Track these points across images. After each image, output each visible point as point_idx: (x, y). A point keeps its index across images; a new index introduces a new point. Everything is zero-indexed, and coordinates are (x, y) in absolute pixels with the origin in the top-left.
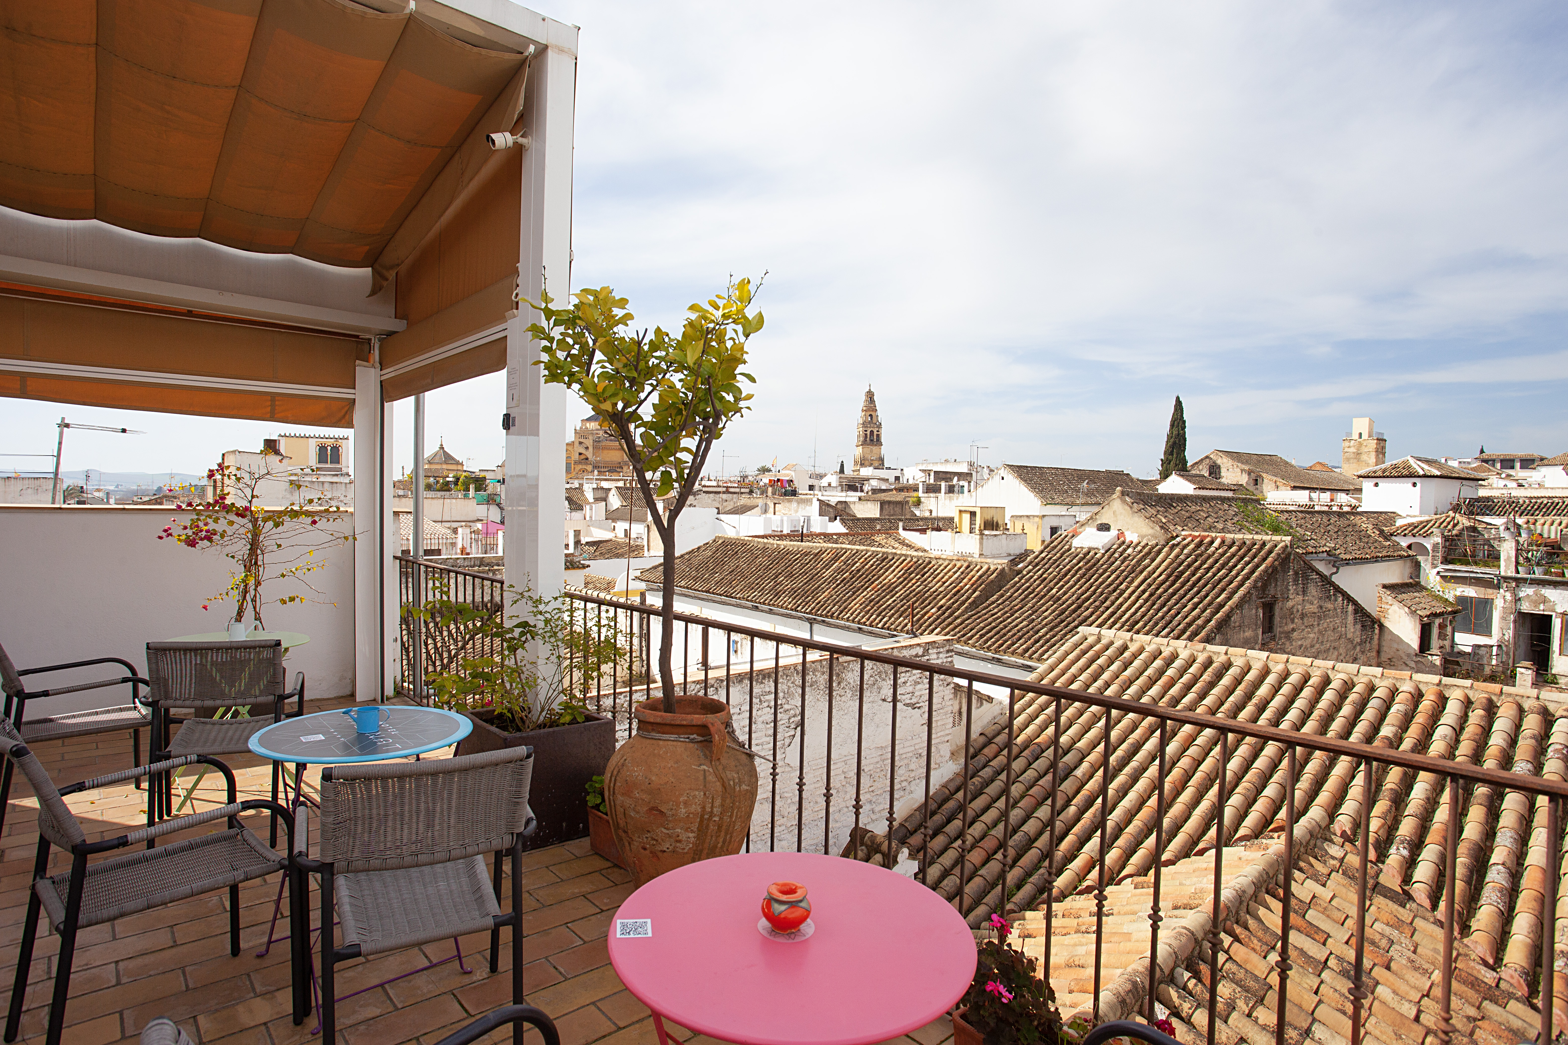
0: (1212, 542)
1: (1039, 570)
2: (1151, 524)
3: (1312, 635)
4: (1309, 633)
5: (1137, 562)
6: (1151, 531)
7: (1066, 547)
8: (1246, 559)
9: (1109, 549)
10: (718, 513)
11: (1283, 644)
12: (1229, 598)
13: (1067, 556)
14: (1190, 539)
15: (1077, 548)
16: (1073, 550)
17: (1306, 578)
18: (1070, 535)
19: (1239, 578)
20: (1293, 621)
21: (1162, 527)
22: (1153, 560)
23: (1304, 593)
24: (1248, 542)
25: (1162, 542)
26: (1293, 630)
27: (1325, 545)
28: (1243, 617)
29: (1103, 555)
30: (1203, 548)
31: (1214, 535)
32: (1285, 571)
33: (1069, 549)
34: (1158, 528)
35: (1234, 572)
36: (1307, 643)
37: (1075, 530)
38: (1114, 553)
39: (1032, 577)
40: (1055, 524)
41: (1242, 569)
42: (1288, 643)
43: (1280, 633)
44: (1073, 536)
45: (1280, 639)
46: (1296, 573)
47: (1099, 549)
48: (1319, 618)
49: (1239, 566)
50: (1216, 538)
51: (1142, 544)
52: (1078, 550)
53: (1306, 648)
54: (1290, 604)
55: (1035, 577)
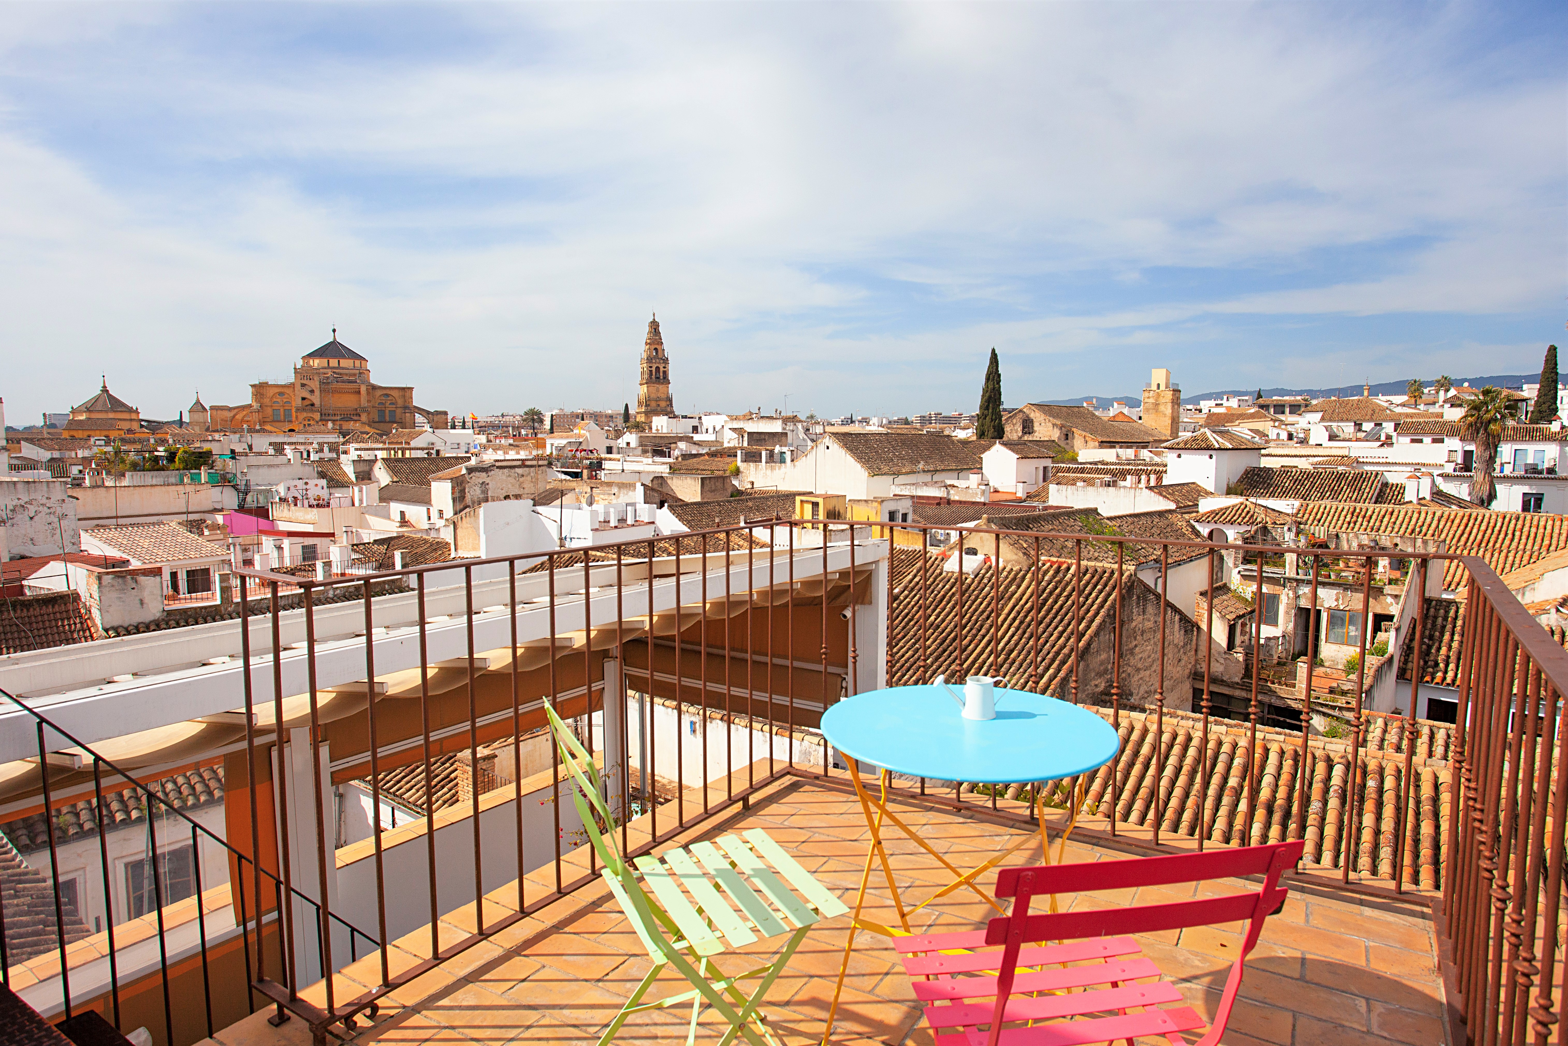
0: (1068, 569)
1: (915, 595)
2: (1015, 550)
3: (1149, 648)
4: (1147, 646)
5: (1005, 588)
6: (1015, 557)
7: (938, 571)
8: (1099, 587)
9: (978, 574)
10: (534, 505)
11: (1129, 659)
12: (1088, 627)
13: (940, 581)
14: (1048, 564)
15: (948, 573)
16: (944, 574)
17: (1145, 600)
18: (940, 558)
19: (1095, 607)
20: (1135, 639)
21: (1024, 554)
22: (1019, 587)
23: (1144, 612)
24: (1099, 570)
25: (1025, 568)
26: (1136, 646)
27: (1153, 553)
28: (1099, 643)
29: (973, 580)
30: (1061, 574)
31: (1069, 561)
32: (1131, 597)
33: (941, 574)
34: (1021, 554)
35: (1090, 601)
36: (1145, 655)
37: (944, 553)
38: (983, 578)
39: (909, 603)
40: (892, 508)
41: (1097, 597)
42: (1132, 658)
43: (1127, 650)
44: (942, 560)
45: (1126, 655)
46: (1138, 597)
47: (968, 574)
48: (1155, 631)
49: (1094, 595)
50: (1072, 564)
51: (1007, 569)
52: (950, 575)
53: (1145, 659)
54: (1134, 624)
55: (913, 603)
